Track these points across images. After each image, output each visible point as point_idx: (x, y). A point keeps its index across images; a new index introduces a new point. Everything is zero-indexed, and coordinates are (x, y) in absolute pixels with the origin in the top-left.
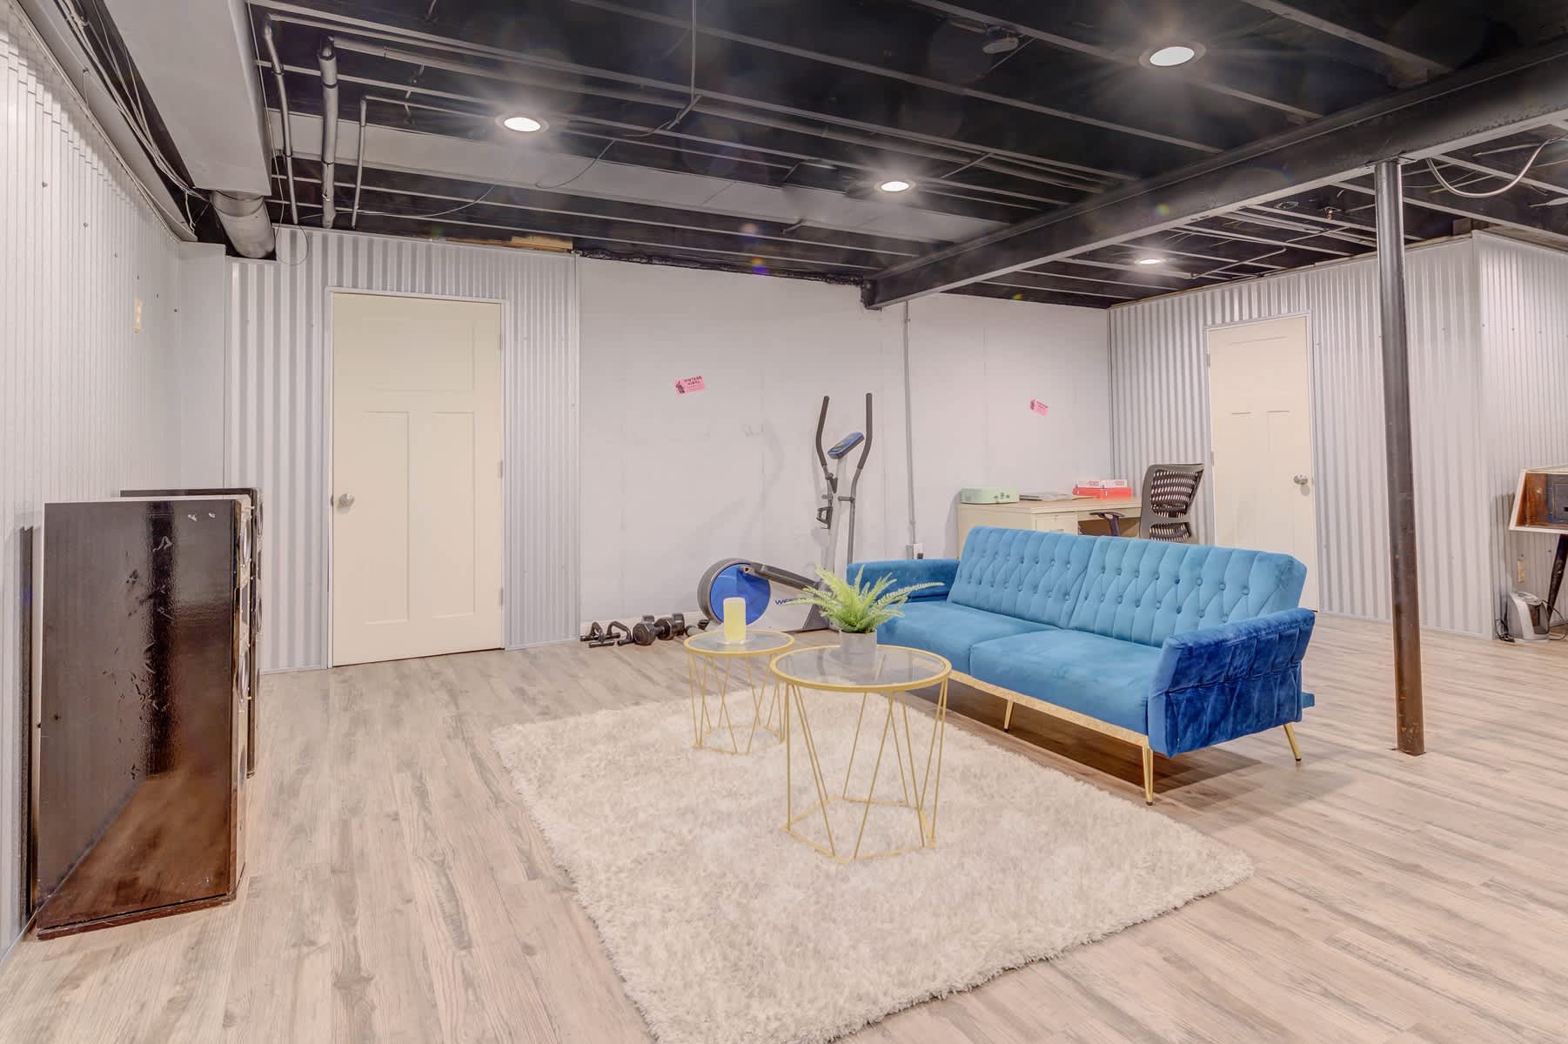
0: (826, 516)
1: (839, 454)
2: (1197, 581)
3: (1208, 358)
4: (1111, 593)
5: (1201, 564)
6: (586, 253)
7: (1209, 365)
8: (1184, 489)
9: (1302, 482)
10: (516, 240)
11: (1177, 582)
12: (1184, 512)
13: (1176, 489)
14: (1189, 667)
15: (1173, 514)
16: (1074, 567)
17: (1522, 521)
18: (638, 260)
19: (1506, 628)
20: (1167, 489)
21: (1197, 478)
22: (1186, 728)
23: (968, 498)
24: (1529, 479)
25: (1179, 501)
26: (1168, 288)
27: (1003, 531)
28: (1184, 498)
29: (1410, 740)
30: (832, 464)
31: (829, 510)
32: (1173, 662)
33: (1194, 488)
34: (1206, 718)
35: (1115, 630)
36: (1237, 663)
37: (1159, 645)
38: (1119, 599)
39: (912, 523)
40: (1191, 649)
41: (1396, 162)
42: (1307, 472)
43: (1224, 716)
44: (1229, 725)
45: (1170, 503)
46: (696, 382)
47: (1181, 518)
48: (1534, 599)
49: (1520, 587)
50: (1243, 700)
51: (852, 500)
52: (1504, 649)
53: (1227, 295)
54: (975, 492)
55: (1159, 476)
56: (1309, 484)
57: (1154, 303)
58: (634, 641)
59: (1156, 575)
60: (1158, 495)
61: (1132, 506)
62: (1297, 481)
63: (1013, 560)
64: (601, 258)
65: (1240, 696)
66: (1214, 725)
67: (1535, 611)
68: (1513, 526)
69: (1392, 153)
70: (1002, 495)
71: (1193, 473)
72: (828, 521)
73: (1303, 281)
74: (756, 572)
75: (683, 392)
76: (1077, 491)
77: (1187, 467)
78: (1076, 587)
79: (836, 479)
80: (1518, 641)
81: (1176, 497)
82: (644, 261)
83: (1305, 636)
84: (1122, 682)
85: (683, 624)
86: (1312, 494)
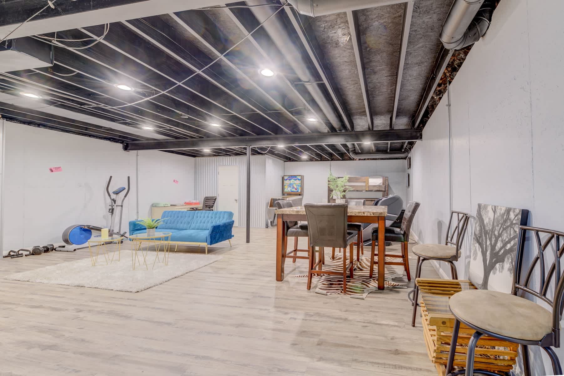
0: (112, 211)
1: (117, 193)
2: (216, 218)
3: (218, 173)
4: (199, 222)
5: (216, 214)
6: (8, 120)
7: (218, 174)
8: (212, 202)
9: (236, 200)
11: (212, 218)
12: (212, 207)
13: (210, 202)
14: (214, 230)
15: (209, 208)
16: (191, 218)
17: (270, 207)
18: (34, 125)
19: (267, 226)
20: (208, 202)
21: (215, 200)
22: (213, 240)
23: (155, 205)
24: (271, 199)
25: (211, 205)
26: (210, 155)
27: (173, 212)
28: (212, 204)
29: (248, 241)
30: (114, 196)
31: (113, 210)
32: (212, 229)
33: (214, 202)
34: (217, 238)
35: (200, 228)
36: (222, 229)
37: (208, 230)
38: (201, 222)
39: (138, 212)
40: (215, 226)
41: (250, 147)
42: (237, 198)
43: (219, 238)
44: (220, 240)
45: (209, 205)
46: (58, 169)
47: (211, 209)
48: (271, 220)
49: (270, 218)
50: (223, 235)
51: (122, 206)
52: (267, 229)
53: (223, 159)
54: (158, 204)
55: (207, 199)
56: (238, 201)
57: (205, 158)
58: (33, 254)
59: (208, 217)
60: (207, 203)
61: (200, 206)
62: (235, 200)
63: (176, 217)
64: (16, 123)
65: (222, 234)
66: (218, 239)
67: (271, 222)
68: (269, 208)
69: (250, 145)
70: (166, 204)
71: (215, 199)
72: (112, 212)
73: (238, 158)
74: (88, 228)
75: (53, 172)
76: (185, 203)
77: (213, 197)
78: (191, 222)
79: (116, 200)
80: (269, 228)
81: (210, 204)
82: (36, 126)
83: (233, 224)
84: (202, 235)
85: (53, 247)
86: (238, 202)
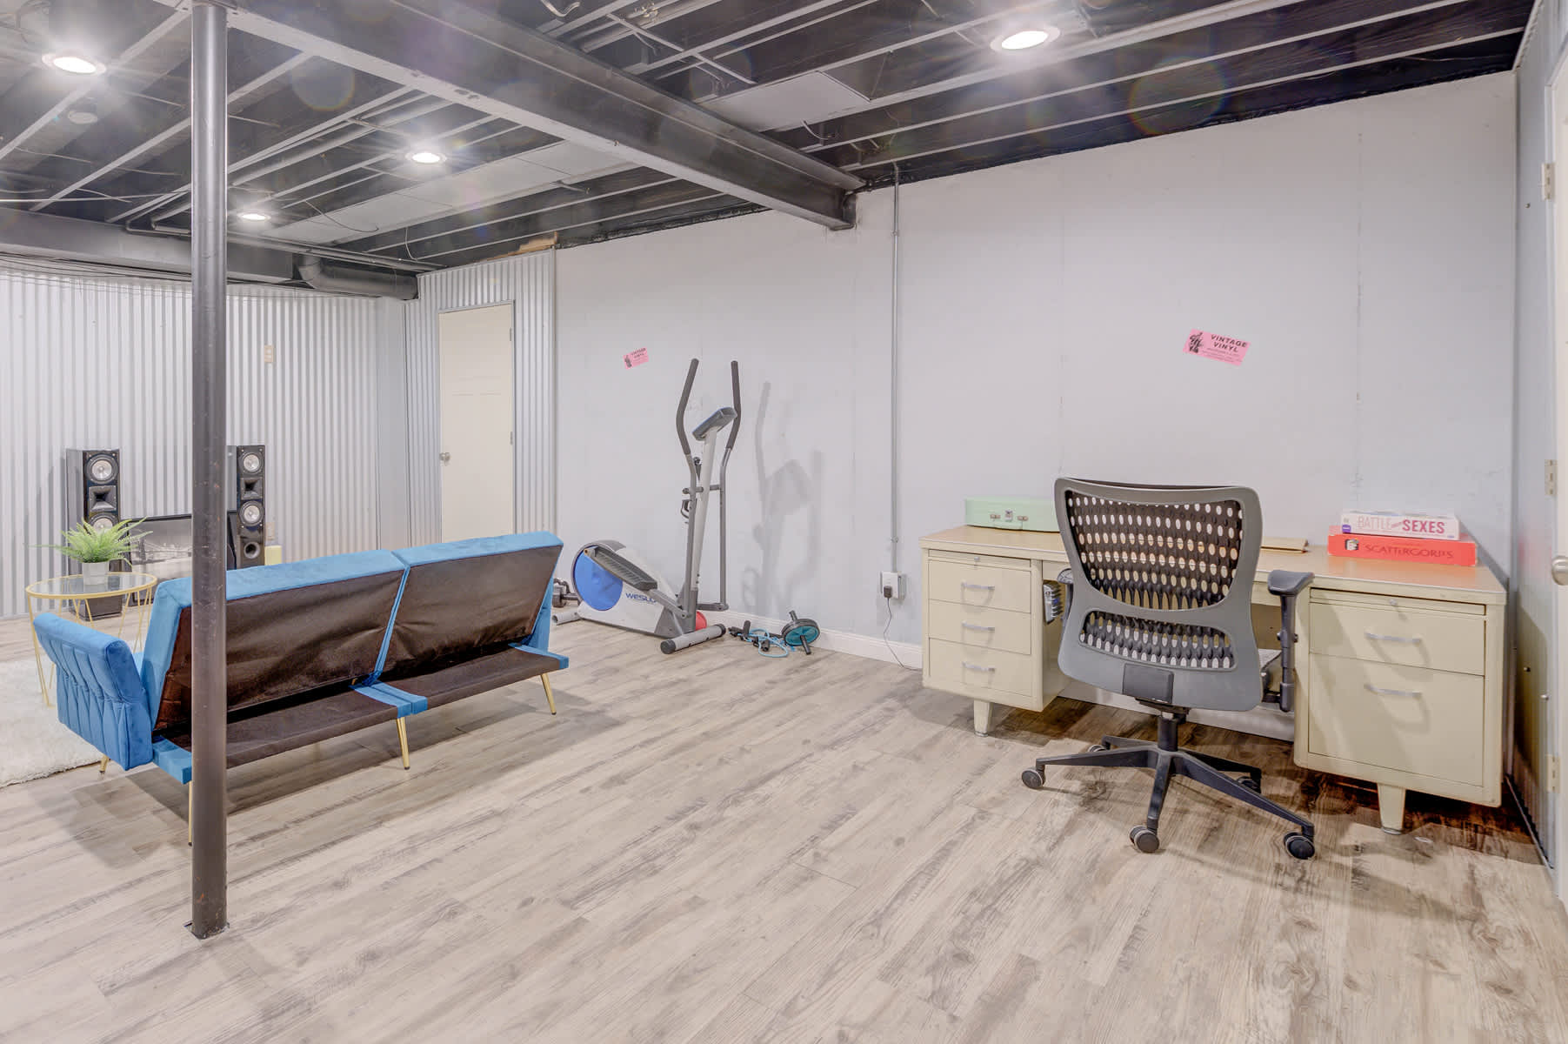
1: (702, 434)
6: (562, 245)
10: (523, 248)
39: (895, 540)
46: (640, 354)
51: (721, 490)
72: (693, 516)
75: (630, 366)
79: (701, 465)
82: (602, 239)
